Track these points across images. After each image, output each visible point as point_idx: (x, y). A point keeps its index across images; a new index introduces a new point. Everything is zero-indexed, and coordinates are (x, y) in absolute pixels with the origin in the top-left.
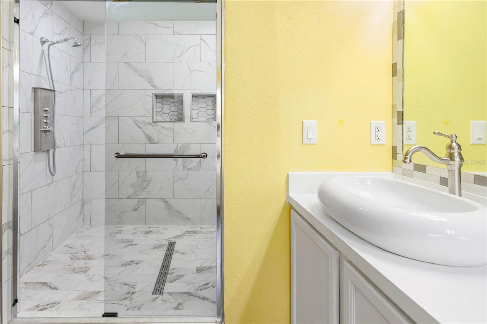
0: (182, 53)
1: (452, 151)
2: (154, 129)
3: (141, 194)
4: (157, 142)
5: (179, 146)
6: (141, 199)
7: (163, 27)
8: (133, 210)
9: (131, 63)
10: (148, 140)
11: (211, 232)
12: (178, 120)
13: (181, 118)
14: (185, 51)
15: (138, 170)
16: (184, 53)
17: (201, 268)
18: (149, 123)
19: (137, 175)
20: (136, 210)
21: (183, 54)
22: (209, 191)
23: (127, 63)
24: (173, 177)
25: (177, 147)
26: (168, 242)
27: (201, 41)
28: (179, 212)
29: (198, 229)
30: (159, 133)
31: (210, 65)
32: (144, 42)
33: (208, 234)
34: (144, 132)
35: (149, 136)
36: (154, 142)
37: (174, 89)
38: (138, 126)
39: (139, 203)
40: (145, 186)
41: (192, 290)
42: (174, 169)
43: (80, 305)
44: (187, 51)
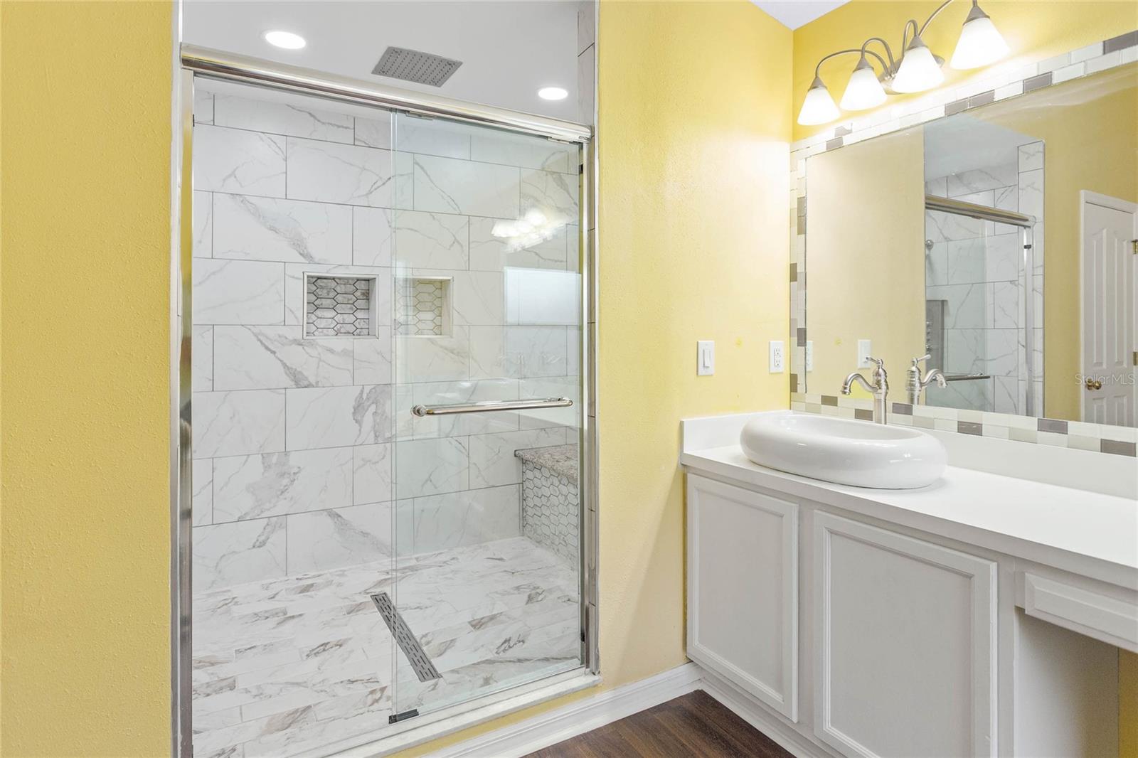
0: (373, 188)
1: (879, 378)
2: (308, 353)
3: (275, 506)
4: (314, 384)
5: (367, 390)
6: (275, 519)
7: (329, 123)
8: (254, 547)
9: (248, 198)
10: (293, 380)
11: (445, 562)
12: (355, 333)
13: (362, 329)
14: (380, 183)
15: (265, 452)
16: (379, 187)
17: (477, 621)
18: (295, 340)
19: (263, 463)
20: (263, 544)
21: (376, 189)
22: (431, 481)
23: (238, 197)
24: (353, 458)
25: (362, 392)
26: (369, 595)
27: (416, 166)
28: (365, 534)
29: (413, 562)
30: (319, 364)
31: (434, 218)
32: (282, 152)
33: (440, 566)
34: (281, 361)
35: (296, 370)
36: (306, 383)
37: (354, 264)
38: (267, 348)
39: (269, 529)
40: (285, 486)
41: (490, 656)
42: (356, 441)
43: (288, 739)
44: (384, 184)
